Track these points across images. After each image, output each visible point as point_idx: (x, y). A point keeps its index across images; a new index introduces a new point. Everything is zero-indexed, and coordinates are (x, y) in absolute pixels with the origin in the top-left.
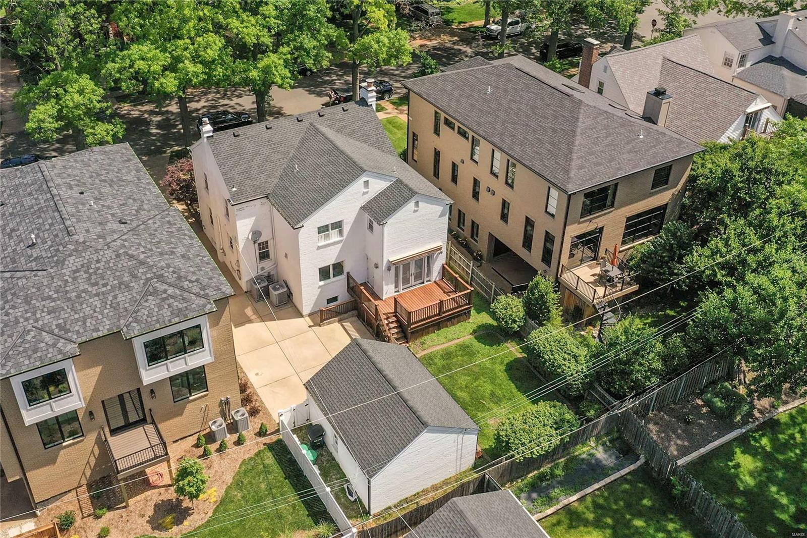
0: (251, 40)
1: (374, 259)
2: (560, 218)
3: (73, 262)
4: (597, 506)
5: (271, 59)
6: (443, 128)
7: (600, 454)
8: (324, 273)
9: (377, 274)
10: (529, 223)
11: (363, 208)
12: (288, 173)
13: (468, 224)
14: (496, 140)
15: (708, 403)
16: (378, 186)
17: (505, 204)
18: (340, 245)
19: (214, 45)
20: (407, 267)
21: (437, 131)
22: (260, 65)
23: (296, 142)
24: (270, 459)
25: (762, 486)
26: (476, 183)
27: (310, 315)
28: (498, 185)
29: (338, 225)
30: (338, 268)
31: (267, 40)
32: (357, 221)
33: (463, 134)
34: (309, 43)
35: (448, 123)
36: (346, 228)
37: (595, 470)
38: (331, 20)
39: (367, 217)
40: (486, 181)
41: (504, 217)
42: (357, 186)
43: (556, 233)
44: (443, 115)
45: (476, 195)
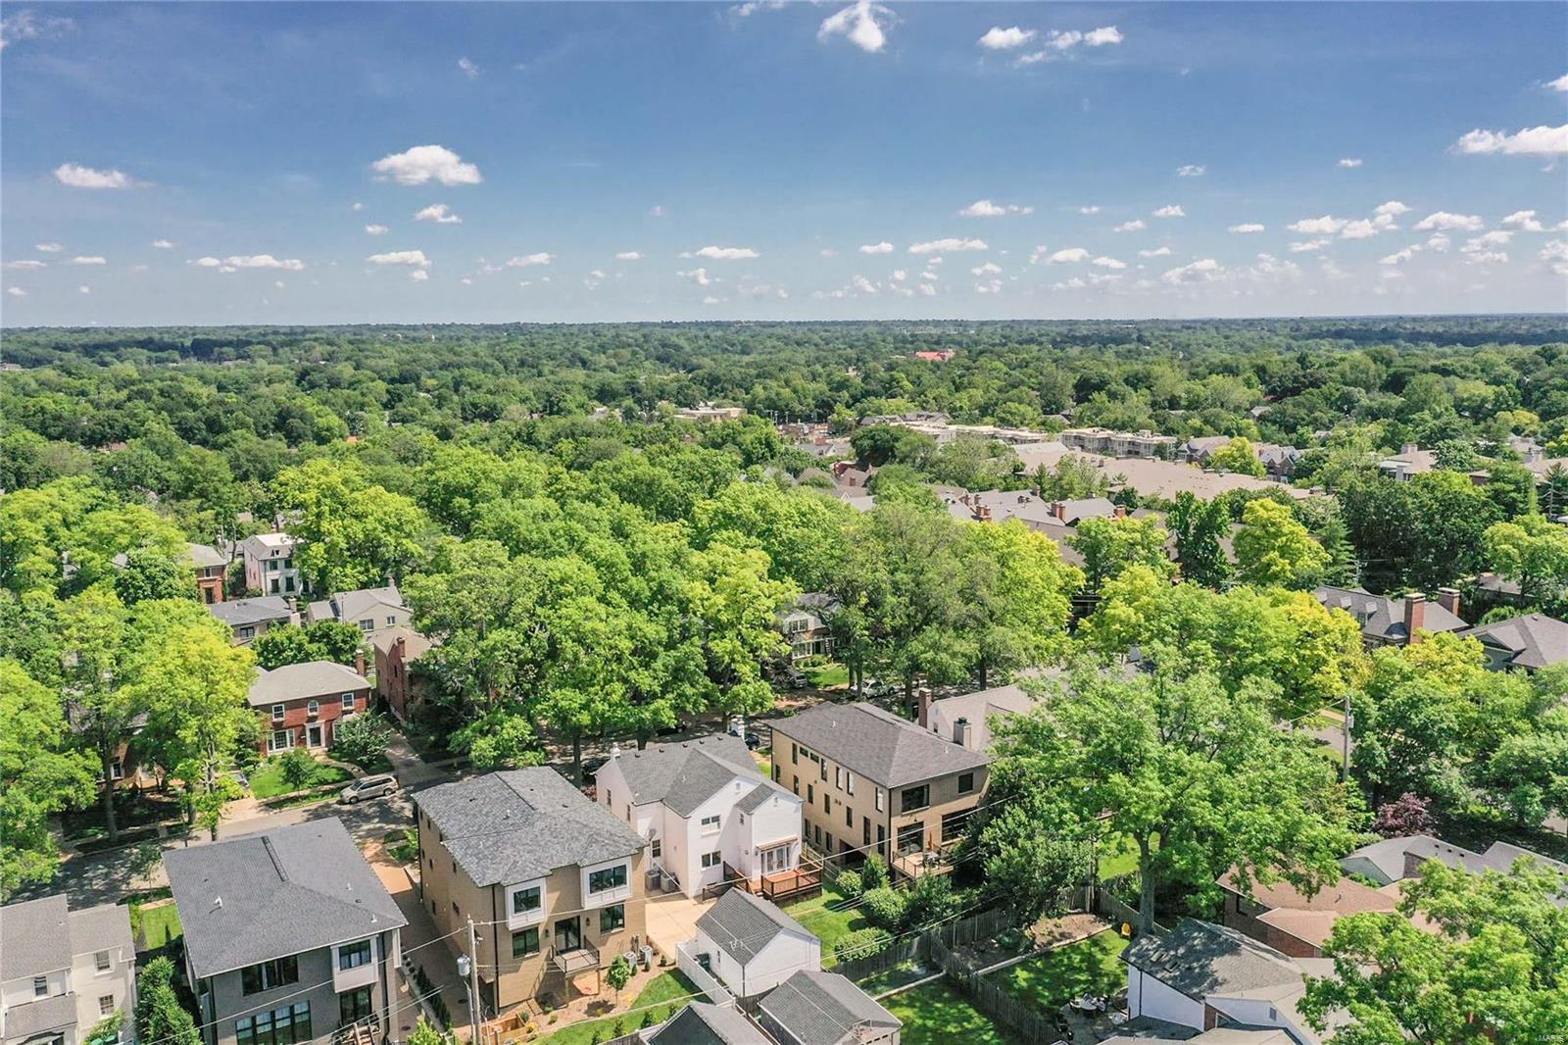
0: (645, 688)
1: (744, 848)
2: (887, 812)
3: (540, 825)
4: (909, 997)
5: (659, 703)
6: (799, 756)
7: (915, 969)
8: (706, 860)
9: (746, 859)
10: (867, 822)
11: (737, 805)
12: (677, 783)
13: (824, 836)
14: (838, 758)
15: (999, 942)
16: (747, 789)
17: (849, 810)
18: (717, 837)
19: (618, 689)
20: (770, 854)
21: (795, 762)
22: (652, 707)
23: (683, 761)
24: (669, 978)
25: (1031, 988)
26: (827, 797)
27: (695, 897)
28: (843, 796)
29: (716, 819)
30: (716, 858)
31: (658, 689)
32: (731, 817)
33: (814, 758)
34: (689, 690)
35: (803, 752)
36: (723, 821)
37: (910, 977)
38: (706, 673)
39: (740, 811)
40: (834, 794)
41: (849, 823)
42: (731, 787)
43: (885, 825)
44: (799, 745)
45: (827, 810)
